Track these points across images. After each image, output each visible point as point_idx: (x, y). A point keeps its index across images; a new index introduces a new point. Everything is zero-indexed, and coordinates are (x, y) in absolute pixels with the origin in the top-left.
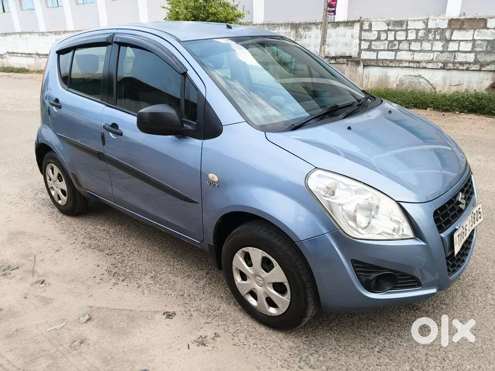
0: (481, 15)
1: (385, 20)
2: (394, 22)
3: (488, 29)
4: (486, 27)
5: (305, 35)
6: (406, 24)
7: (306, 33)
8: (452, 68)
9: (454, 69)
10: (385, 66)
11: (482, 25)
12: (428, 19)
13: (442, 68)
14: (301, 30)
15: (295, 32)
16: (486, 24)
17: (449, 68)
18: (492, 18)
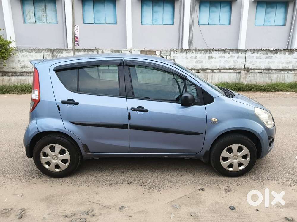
0: (153, 49)
1: (110, 49)
2: (115, 51)
3: (157, 55)
4: (156, 54)
5: (59, 56)
6: (121, 52)
7: (60, 55)
8: (145, 72)
9: (146, 73)
10: (114, 73)
11: (154, 53)
12: (131, 50)
13: (141, 73)
14: (56, 53)
15: (52, 54)
16: (156, 53)
17: (144, 72)
18: (158, 51)
